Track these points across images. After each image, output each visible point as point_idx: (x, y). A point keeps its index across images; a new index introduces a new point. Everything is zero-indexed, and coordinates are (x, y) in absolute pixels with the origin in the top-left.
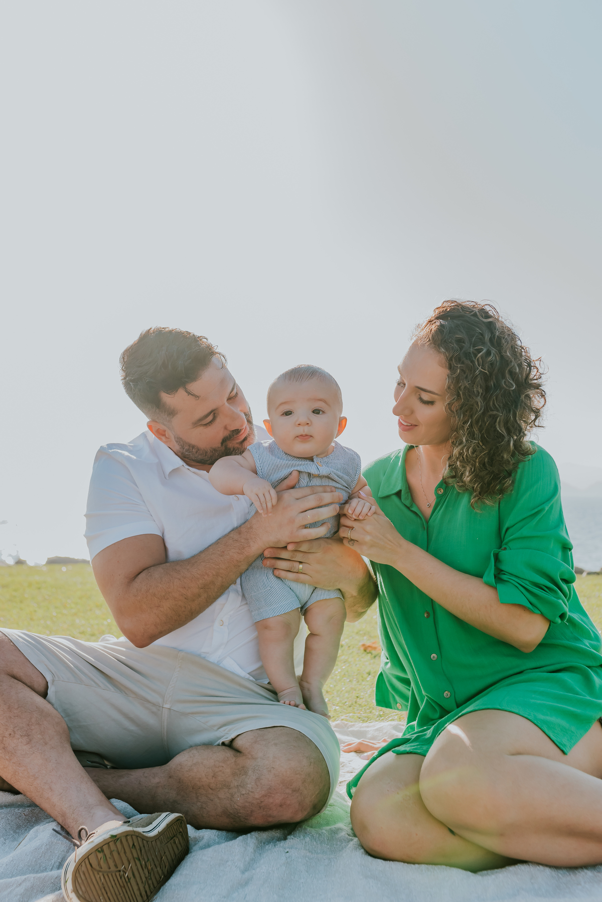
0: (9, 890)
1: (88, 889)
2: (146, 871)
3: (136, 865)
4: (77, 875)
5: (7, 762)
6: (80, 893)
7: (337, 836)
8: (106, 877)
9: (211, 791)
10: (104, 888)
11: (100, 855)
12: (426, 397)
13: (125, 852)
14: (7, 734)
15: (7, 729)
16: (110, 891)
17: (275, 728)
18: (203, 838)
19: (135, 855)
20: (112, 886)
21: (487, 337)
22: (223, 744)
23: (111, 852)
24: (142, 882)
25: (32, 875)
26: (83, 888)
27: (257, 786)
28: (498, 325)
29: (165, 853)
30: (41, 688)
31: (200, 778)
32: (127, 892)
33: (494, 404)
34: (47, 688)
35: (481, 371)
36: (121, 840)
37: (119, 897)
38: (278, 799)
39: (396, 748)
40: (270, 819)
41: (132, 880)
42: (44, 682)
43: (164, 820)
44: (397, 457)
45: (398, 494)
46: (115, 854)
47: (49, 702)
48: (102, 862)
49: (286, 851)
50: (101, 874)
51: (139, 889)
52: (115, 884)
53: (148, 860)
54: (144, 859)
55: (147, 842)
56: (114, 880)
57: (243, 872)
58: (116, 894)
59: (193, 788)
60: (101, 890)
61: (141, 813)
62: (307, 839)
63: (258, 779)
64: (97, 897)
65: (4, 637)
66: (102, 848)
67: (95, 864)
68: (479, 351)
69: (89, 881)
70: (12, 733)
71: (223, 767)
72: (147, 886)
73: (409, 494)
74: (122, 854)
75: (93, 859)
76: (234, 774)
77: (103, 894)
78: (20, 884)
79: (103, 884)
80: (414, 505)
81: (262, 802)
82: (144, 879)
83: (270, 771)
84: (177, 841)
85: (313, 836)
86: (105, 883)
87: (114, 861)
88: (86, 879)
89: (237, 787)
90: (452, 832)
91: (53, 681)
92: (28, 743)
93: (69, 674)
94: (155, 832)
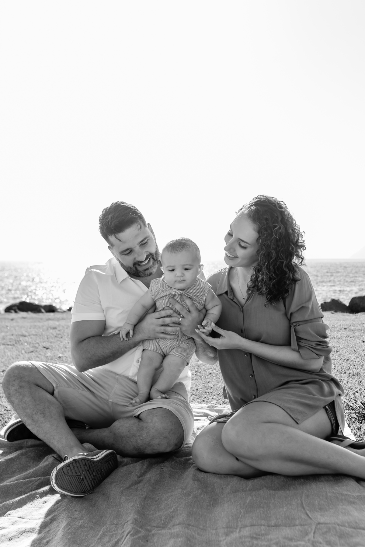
0: (32, 483)
1: (63, 483)
2: (92, 476)
3: (87, 473)
4: (57, 476)
5: (34, 426)
6: (59, 484)
7: (189, 462)
8: (71, 478)
9: (128, 439)
10: (70, 482)
11: (68, 468)
12: (243, 244)
13: (81, 467)
14: (34, 413)
15: (34, 411)
16: (73, 484)
17: (157, 409)
18: (124, 461)
19: (86, 469)
20: (74, 482)
21: (280, 219)
22: (135, 417)
23: (74, 467)
24: (90, 481)
25: (43, 477)
26: (60, 483)
27: (147, 435)
28: (286, 213)
29: (103, 468)
30: (51, 391)
31: (123, 433)
32: (82, 485)
33: (281, 254)
34: (54, 390)
35: (275, 237)
36: (79, 462)
37: (78, 487)
38: (157, 441)
39: (218, 420)
40: (155, 451)
41: (85, 480)
42: (53, 387)
43: (104, 453)
44: (225, 272)
45: (226, 293)
46: (76, 468)
47: (55, 397)
48: (69, 471)
49: (162, 468)
50: (68, 476)
51: (89, 484)
52: (76, 481)
53: (94, 471)
54: (91, 470)
55: (93, 463)
56: (75, 479)
57: (139, 477)
58: (76, 485)
59: (120, 437)
60: (69, 483)
61: (99, 449)
62: (173, 463)
63: (148, 432)
64: (67, 486)
65: (33, 366)
66: (69, 465)
67: (66, 472)
68: (275, 226)
69: (63, 479)
70: (36, 412)
71: (133, 427)
72: (93, 483)
73: (232, 292)
74: (79, 468)
75: (65, 470)
76: (138, 430)
77: (70, 485)
78: (37, 481)
79: (70, 481)
80: (235, 298)
81: (150, 443)
82: (91, 479)
83: (153, 428)
84: (110, 463)
85: (176, 461)
86: (70, 480)
87: (75, 471)
88: (62, 478)
89: (139, 436)
90: (237, 459)
91: (57, 387)
92: (43, 417)
93: (65, 384)
94: (98, 459)
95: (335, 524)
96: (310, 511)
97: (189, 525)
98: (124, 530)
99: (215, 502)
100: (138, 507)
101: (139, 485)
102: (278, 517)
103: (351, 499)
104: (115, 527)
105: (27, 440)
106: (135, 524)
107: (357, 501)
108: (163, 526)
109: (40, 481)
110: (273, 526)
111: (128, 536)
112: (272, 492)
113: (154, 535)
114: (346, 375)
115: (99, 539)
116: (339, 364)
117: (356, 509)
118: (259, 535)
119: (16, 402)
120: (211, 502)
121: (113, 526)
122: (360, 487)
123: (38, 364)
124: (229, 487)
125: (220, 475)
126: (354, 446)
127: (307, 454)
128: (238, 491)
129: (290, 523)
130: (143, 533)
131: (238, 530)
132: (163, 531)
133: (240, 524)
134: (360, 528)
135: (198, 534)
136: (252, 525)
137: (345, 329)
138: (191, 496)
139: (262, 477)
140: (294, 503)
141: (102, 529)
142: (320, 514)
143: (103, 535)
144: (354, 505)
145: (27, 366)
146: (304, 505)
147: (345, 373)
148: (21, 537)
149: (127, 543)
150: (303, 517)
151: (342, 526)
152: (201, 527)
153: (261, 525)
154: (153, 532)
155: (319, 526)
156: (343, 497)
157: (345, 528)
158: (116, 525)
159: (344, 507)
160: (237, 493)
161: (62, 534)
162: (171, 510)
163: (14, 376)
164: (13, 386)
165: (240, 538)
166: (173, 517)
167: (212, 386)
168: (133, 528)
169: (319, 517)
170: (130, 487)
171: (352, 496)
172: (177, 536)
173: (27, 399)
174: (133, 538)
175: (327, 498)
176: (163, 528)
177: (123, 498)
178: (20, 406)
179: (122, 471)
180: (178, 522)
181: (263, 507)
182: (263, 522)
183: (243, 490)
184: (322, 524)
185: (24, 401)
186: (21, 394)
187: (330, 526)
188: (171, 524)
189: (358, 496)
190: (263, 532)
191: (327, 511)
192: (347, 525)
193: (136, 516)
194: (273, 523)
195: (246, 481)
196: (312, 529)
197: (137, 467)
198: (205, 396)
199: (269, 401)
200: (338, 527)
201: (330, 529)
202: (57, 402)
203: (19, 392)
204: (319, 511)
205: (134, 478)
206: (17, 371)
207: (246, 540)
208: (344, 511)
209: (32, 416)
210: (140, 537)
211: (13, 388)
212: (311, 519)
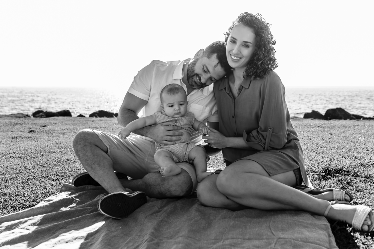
2: (127, 206)
3: (123, 204)
4: (102, 204)
5: (92, 172)
10: (111, 209)
11: (110, 199)
14: (93, 163)
15: (93, 162)
19: (123, 201)
20: (114, 209)
22: (159, 172)
23: (114, 199)
24: (125, 209)
25: (94, 207)
26: (104, 208)
29: (136, 202)
30: (106, 150)
32: (119, 211)
34: (108, 150)
40: (172, 195)
41: (122, 208)
42: (107, 148)
43: (137, 193)
45: (225, 88)
47: (108, 155)
50: (110, 205)
51: (124, 211)
53: (128, 203)
55: (129, 198)
57: (159, 209)
65: (94, 133)
66: (111, 197)
72: (127, 211)
73: (229, 88)
74: (118, 200)
76: (161, 181)
77: (111, 211)
78: (90, 209)
84: (141, 200)
86: (111, 207)
87: (115, 202)
89: (162, 185)
90: (228, 198)
91: (110, 148)
92: (99, 167)
93: (115, 147)
94: (133, 196)
95: (291, 239)
96: (275, 231)
97: (189, 237)
98: (144, 239)
99: (209, 225)
100: (155, 226)
101: (159, 213)
102: (251, 233)
103: (305, 225)
104: (138, 237)
105: (88, 185)
106: (151, 235)
107: (309, 226)
108: (171, 238)
109: (92, 209)
110: (247, 239)
111: (146, 242)
112: (249, 219)
113: (164, 243)
114: (315, 153)
115: (126, 244)
116: (310, 146)
117: (308, 231)
118: (236, 244)
119: (81, 155)
120: (207, 225)
121: (137, 237)
122: (313, 218)
123: (98, 132)
124: (220, 215)
125: (215, 208)
126: (312, 192)
127: (276, 195)
128: (226, 218)
129: (259, 237)
130: (156, 241)
131: (222, 241)
132: (170, 240)
133: (224, 237)
134: (309, 242)
135: (194, 243)
136: (232, 238)
137: (318, 126)
138: (193, 220)
139: (244, 210)
140: (264, 226)
141: (130, 238)
142: (281, 233)
143: (130, 242)
144: (307, 229)
145: (90, 132)
146: (271, 227)
147: (314, 152)
148: (75, 241)
149: (144, 246)
150: (269, 234)
151: (296, 240)
152: (197, 239)
153: (239, 238)
154: (164, 241)
155: (279, 240)
156: (300, 223)
157: (298, 242)
158: (139, 236)
159: (300, 229)
160: (225, 219)
161: (102, 239)
162: (178, 228)
163: (81, 138)
164: (80, 144)
165: (223, 245)
166: (178, 232)
167: (219, 158)
168: (150, 237)
169: (280, 234)
170: (152, 214)
171: (306, 223)
172: (179, 243)
173: (89, 154)
174: (149, 243)
175: (288, 224)
176: (171, 239)
177: (146, 220)
178: (84, 158)
179: (148, 205)
180: (181, 235)
181: (242, 228)
182: (240, 237)
183: (230, 218)
184: (282, 238)
185: (87, 155)
186: (84, 151)
187: (287, 240)
188: (177, 236)
189: (310, 223)
190: (239, 242)
191: (287, 231)
192: (300, 240)
193: (153, 231)
194: (247, 237)
195: (232, 212)
196: (274, 242)
197: (159, 203)
198: (214, 164)
199: (250, 159)
200: (293, 241)
201: (287, 242)
202: (109, 158)
203: (83, 149)
204: (281, 231)
205: (156, 209)
206: (83, 135)
207: (227, 246)
208: (299, 231)
209: (91, 166)
210: (154, 244)
211: (80, 146)
212: (274, 235)
